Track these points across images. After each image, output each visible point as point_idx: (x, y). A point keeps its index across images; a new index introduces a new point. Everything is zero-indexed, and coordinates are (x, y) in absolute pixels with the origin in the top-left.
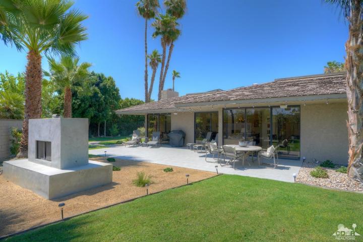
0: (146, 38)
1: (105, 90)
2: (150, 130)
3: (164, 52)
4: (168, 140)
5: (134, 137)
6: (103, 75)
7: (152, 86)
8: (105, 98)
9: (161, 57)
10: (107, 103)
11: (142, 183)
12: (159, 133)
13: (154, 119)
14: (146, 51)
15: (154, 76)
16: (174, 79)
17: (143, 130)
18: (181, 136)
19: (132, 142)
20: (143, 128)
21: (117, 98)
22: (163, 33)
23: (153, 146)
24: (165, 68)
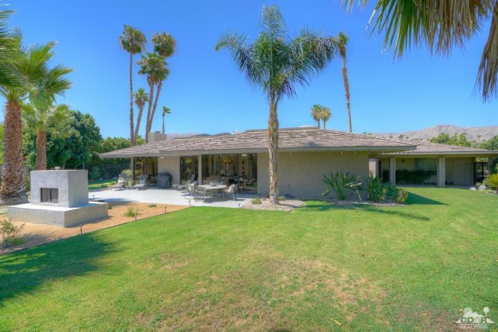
0: (131, 74)
1: (83, 130)
2: (137, 172)
3: (152, 91)
4: (155, 182)
5: (120, 181)
6: (79, 113)
7: (138, 126)
8: (84, 138)
9: (149, 96)
10: (85, 144)
11: (131, 214)
12: (146, 176)
13: (140, 161)
14: (131, 89)
15: (140, 115)
16: (164, 115)
17: (129, 172)
18: (168, 178)
19: (118, 185)
20: (129, 171)
21: (98, 138)
22: (150, 72)
23: (140, 189)
24: (152, 107)
